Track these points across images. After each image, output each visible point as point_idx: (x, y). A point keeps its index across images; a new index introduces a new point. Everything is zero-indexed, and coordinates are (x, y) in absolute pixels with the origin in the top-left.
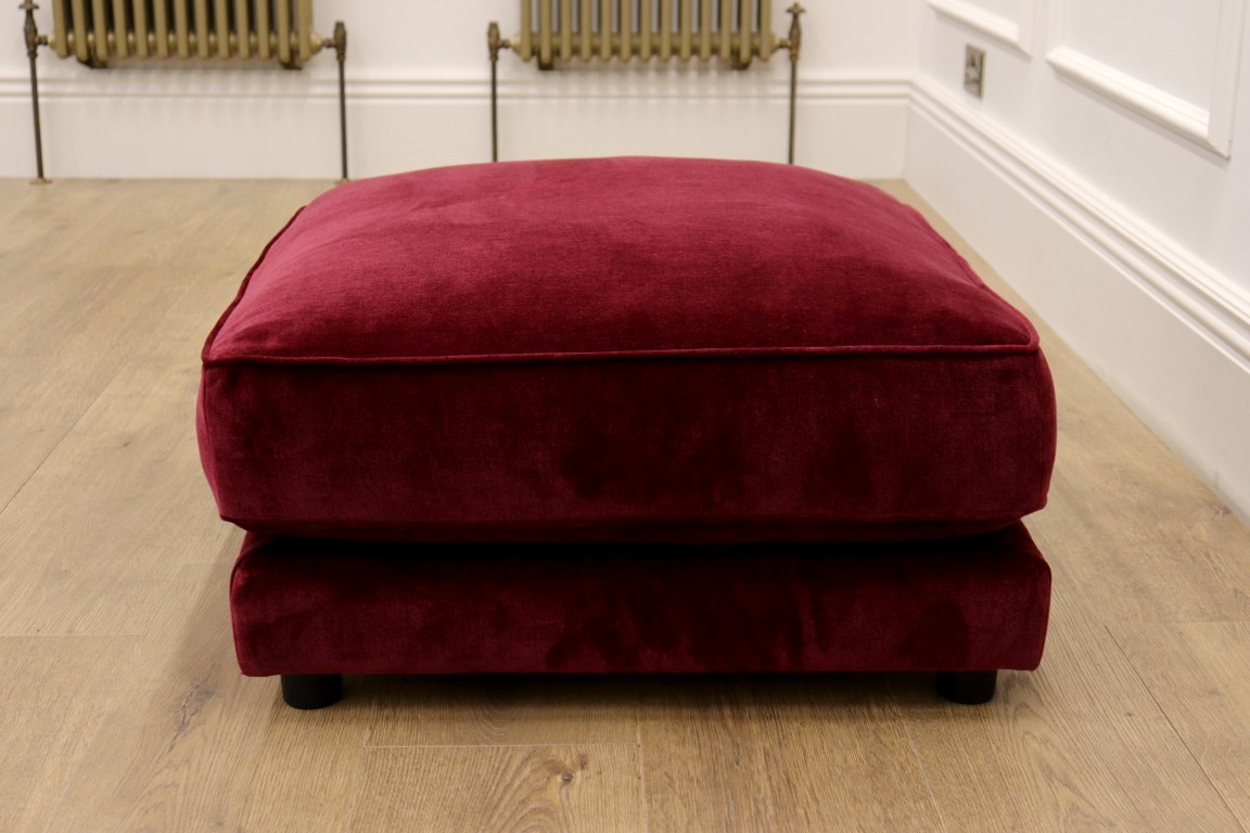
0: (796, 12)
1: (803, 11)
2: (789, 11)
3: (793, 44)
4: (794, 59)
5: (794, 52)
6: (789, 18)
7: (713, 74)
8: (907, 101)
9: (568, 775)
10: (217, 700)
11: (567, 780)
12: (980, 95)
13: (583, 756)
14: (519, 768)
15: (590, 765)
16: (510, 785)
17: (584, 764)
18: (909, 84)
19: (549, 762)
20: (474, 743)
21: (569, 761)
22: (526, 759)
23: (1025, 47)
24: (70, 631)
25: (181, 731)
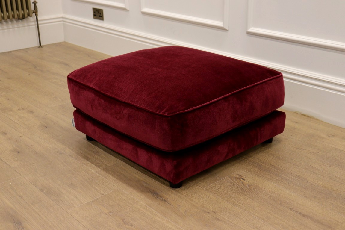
0: (35, 3)
1: (37, 3)
2: (33, 3)
3: (36, 11)
4: (36, 15)
5: (36, 13)
6: (33, 5)
7: (15, 22)
8: (62, 22)
9: (242, 179)
10: (160, 193)
11: (244, 179)
12: (103, 19)
13: (238, 175)
14: (233, 181)
15: (242, 175)
16: (237, 184)
17: (241, 176)
18: (63, 18)
19: (235, 178)
20: (218, 180)
21: (238, 176)
22: (231, 179)
23: (128, 8)
24: (102, 194)
25: (166, 201)
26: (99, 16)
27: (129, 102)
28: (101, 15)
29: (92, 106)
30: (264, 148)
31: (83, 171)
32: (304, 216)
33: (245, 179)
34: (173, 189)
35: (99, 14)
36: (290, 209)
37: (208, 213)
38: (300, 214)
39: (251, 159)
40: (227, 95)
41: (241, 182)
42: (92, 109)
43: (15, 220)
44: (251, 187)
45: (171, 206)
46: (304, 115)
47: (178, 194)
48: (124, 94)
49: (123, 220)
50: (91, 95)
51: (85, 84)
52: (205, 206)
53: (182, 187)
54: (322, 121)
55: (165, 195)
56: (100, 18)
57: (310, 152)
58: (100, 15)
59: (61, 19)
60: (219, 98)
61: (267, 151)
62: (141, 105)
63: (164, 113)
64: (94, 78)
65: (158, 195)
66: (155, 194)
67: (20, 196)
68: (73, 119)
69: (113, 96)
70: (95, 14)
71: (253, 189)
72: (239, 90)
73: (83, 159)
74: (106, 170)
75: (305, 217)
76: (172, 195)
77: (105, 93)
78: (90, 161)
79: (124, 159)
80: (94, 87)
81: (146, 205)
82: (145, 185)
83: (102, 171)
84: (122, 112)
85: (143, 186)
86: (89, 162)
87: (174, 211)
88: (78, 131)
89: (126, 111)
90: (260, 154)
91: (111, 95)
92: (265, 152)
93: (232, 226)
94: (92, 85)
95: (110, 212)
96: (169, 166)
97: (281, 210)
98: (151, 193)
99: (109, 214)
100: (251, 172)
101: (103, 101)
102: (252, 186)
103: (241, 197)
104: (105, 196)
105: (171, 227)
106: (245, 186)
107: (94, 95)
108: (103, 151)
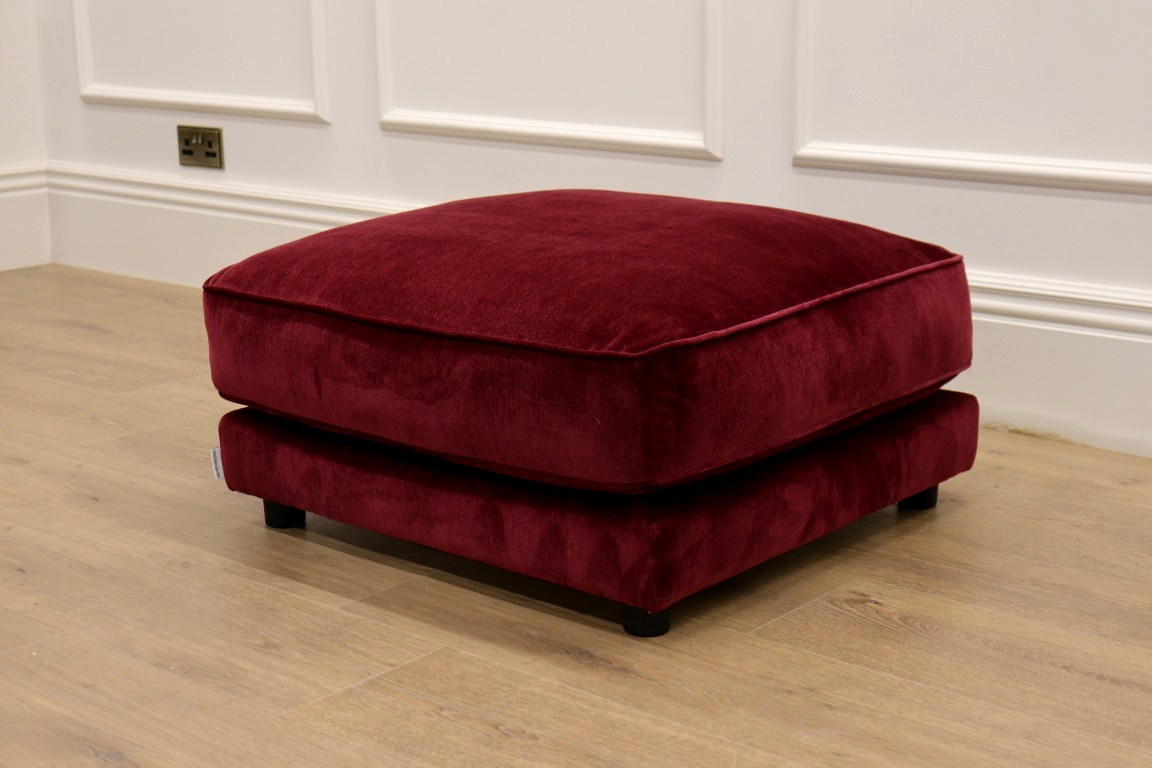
8: (46, 190)
9: (871, 601)
10: (600, 653)
11: (876, 603)
12: (220, 166)
13: (854, 592)
14: (842, 608)
15: (866, 593)
16: (861, 617)
17: (863, 595)
18: (48, 173)
19: (847, 601)
20: (790, 609)
21: (853, 596)
22: (836, 605)
23: (325, 116)
24: (392, 665)
25: (630, 672)
26: (203, 154)
27: (473, 332)
28: (215, 149)
29: (316, 374)
30: (911, 521)
31: (292, 609)
32: (1115, 681)
33: (880, 601)
34: (639, 638)
35: (206, 144)
36: (1064, 667)
37: (789, 692)
38: (1101, 677)
39: (880, 551)
40: (806, 304)
41: (869, 609)
42: (318, 384)
43: (97, 749)
44: (910, 620)
45: (653, 683)
46: (1019, 432)
47: (663, 650)
48: (449, 312)
49: (496, 727)
50: (312, 335)
51: (283, 299)
52: (769, 675)
53: (670, 632)
54: (1084, 446)
55: (617, 656)
56: (211, 159)
57: (1078, 526)
58: (210, 150)
59: (44, 179)
60: (785, 311)
61: (926, 528)
62: (523, 337)
63: (617, 347)
64: (318, 277)
65: (592, 656)
66: (582, 656)
67: (85, 686)
68: (218, 450)
69: (407, 322)
70: (187, 148)
71: (921, 625)
72: (839, 293)
73: (280, 579)
74: (375, 600)
75: (1120, 685)
76: (643, 654)
77: (372, 317)
78: (305, 583)
79: (428, 571)
80: (325, 305)
81: (562, 684)
82: (534, 633)
83: (364, 605)
84: (449, 373)
85: (528, 636)
86: (303, 585)
87: (668, 695)
88: (236, 492)
89: (464, 365)
90: (908, 537)
91: (396, 321)
92: (922, 531)
93: (884, 719)
94: (313, 301)
95: (441, 709)
96: (630, 549)
97: (1035, 673)
98: (568, 653)
99: (438, 714)
100: (896, 583)
101: (365, 346)
102: (911, 617)
103: (887, 648)
104: (403, 668)
105: (674, 734)
106: (887, 619)
107: (325, 332)
108: (341, 553)
